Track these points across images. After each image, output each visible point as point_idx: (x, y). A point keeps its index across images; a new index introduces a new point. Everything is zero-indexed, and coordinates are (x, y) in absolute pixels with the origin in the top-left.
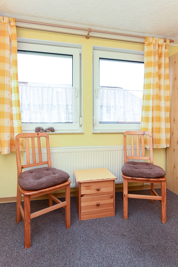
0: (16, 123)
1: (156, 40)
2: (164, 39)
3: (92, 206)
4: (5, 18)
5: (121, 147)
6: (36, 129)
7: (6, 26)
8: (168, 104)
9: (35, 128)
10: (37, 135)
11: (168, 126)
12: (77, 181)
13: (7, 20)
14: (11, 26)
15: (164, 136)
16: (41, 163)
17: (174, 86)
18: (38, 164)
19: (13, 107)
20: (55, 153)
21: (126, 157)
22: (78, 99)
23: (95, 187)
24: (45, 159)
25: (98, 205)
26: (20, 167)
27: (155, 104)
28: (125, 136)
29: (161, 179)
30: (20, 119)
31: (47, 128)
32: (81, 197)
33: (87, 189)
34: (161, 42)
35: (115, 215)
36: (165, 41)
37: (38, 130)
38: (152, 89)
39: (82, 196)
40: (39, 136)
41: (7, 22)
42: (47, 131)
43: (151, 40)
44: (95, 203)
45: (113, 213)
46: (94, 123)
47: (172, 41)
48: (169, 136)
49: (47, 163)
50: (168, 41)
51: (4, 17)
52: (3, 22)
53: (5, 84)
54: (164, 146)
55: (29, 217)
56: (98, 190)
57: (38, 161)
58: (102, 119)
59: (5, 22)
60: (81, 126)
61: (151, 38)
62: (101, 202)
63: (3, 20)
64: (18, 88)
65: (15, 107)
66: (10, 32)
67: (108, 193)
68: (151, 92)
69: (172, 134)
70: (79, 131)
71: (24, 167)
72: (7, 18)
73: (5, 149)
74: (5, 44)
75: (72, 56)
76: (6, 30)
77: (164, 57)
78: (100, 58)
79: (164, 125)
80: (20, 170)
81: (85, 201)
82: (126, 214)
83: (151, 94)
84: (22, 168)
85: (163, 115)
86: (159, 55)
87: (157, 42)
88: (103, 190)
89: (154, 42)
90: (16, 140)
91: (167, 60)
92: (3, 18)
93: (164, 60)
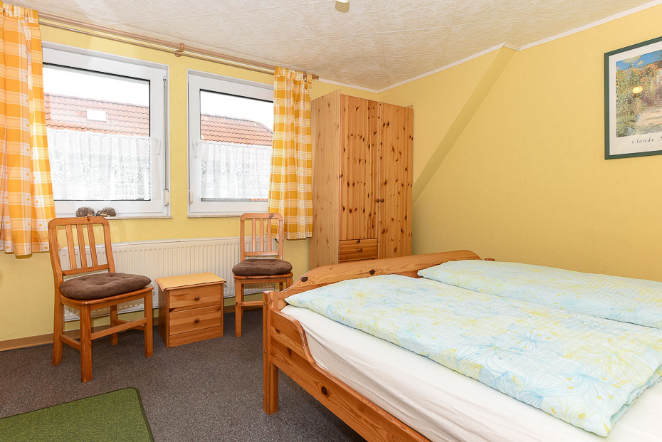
0: (41, 201)
1: (291, 74)
2: (304, 72)
3: (187, 325)
4: (15, 8)
5: (237, 239)
6: (80, 210)
7: (19, 24)
8: (310, 172)
9: (77, 210)
10: (87, 222)
11: (310, 205)
12: (163, 289)
13: (19, 12)
14: (30, 25)
15: (303, 220)
16: (96, 267)
17: (317, 146)
18: (90, 268)
19: (35, 172)
20: (121, 251)
21: (243, 253)
22: (161, 159)
23: (192, 295)
24: (102, 261)
25: (197, 322)
26: (59, 272)
27: (289, 173)
28: (242, 222)
29: (285, 275)
30: (51, 193)
31: (101, 210)
32: (170, 312)
33: (178, 300)
34: (299, 77)
35: (224, 335)
36: (305, 76)
37: (84, 213)
38: (284, 150)
39: (171, 310)
40: (91, 222)
41: (20, 16)
42: (102, 214)
43: (284, 72)
44: (192, 319)
45: (220, 332)
46: (191, 200)
47: (315, 77)
48: (311, 220)
49: (107, 267)
50: (309, 77)
51: (13, 6)
52: (11, 15)
53: (19, 130)
54: (303, 234)
55: (90, 338)
56: (197, 299)
57: (90, 264)
58: (205, 194)
59: (15, 15)
60: (167, 205)
61: (284, 70)
62: (201, 318)
63: (10, 12)
64: (45, 138)
65: (39, 172)
66: (27, 35)
67: (213, 304)
68: (283, 153)
69: (315, 217)
70: (165, 214)
71: (66, 273)
72: (19, 8)
73: (25, 247)
74: (18, 57)
75: (149, 81)
76: (19, 31)
77: (302, 102)
78: (201, 90)
79: (303, 204)
80: (60, 279)
81: (177, 318)
82: (238, 329)
83: (284, 156)
84: (64, 275)
85: (302, 188)
86: (296, 96)
87: (293, 77)
88: (204, 300)
89: (289, 75)
90: (49, 228)
91: (308, 106)
92: (11, 7)
93: (302, 106)
